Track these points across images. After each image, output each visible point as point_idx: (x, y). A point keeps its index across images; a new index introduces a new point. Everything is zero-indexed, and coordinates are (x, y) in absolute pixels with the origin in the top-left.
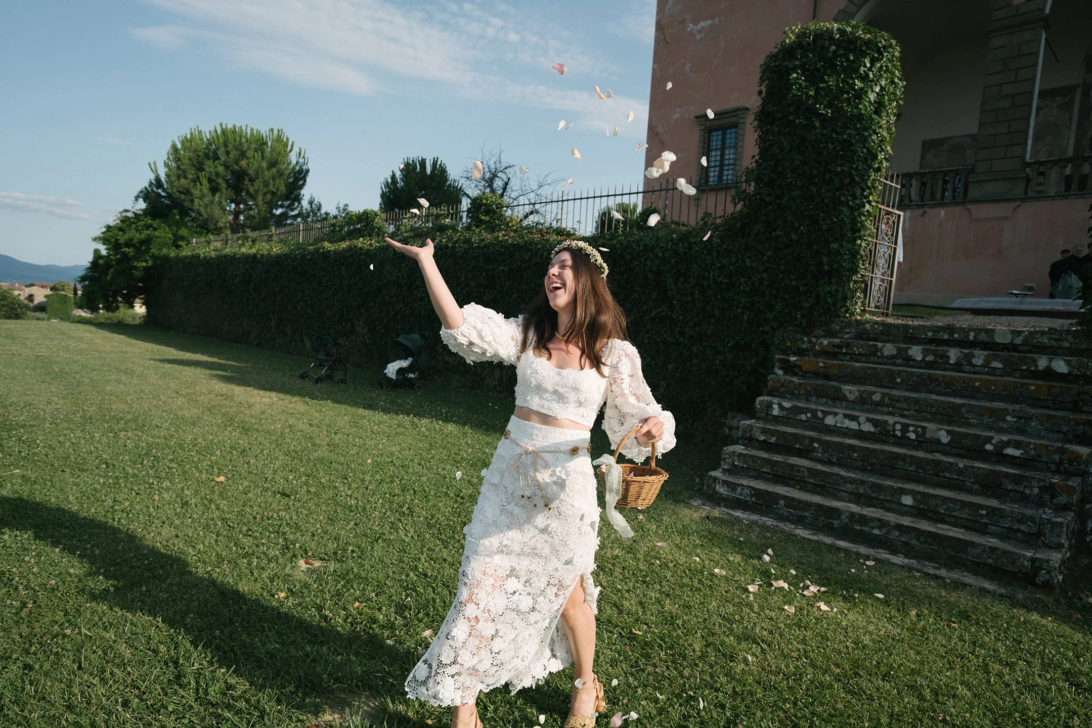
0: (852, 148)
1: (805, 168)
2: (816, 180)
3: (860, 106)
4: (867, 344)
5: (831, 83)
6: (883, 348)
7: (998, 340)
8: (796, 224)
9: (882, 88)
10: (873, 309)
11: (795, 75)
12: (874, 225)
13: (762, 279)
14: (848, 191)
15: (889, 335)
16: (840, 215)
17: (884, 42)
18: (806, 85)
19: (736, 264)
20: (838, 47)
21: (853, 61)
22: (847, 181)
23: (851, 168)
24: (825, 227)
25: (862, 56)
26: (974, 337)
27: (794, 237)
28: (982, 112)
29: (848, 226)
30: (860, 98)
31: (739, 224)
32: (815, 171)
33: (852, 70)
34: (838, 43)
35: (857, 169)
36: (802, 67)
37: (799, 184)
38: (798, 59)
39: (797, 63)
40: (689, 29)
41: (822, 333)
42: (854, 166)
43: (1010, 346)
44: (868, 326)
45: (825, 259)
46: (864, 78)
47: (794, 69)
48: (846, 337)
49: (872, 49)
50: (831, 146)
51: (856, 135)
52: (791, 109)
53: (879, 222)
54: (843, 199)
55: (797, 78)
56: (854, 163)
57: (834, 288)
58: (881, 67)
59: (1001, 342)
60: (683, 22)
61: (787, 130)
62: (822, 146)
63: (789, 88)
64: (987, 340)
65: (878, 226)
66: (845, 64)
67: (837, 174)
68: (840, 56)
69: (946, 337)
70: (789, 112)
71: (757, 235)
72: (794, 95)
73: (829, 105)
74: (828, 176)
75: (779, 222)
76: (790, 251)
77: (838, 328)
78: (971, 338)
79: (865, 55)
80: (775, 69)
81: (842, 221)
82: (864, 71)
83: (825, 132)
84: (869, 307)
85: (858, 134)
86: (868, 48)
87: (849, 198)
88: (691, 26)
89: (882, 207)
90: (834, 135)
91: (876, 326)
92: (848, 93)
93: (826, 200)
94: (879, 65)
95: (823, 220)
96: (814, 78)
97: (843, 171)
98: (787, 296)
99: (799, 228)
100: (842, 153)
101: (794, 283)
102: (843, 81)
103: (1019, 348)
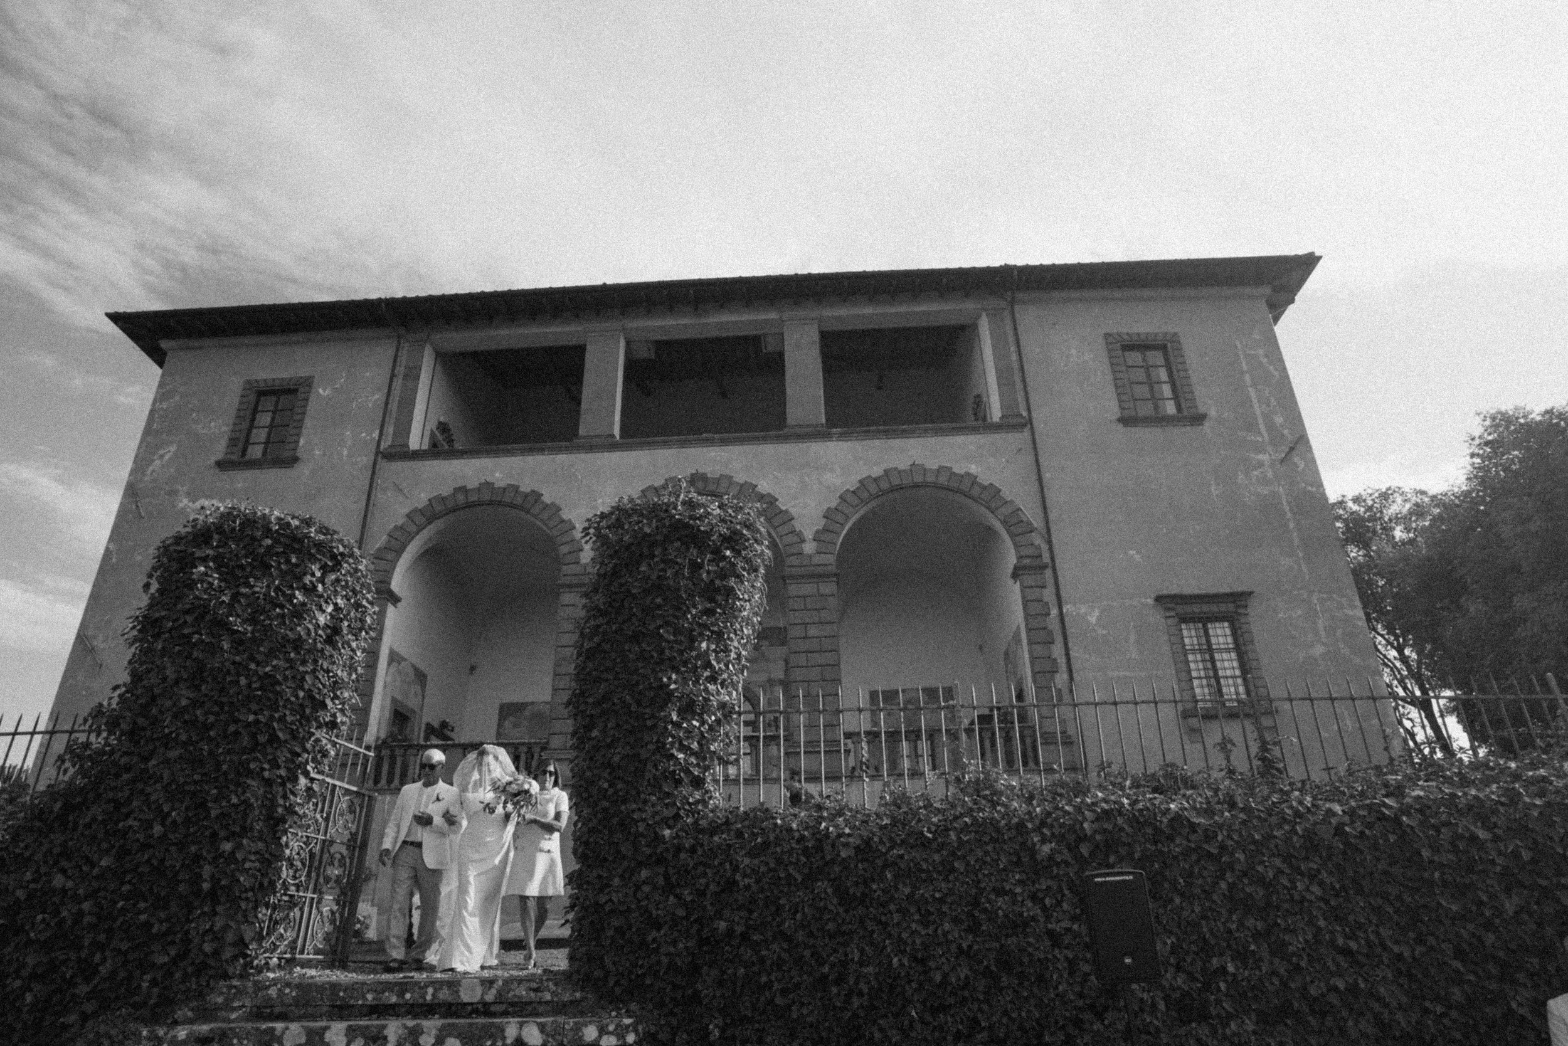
0: (278, 688)
1: (198, 712)
2: (212, 733)
3: (299, 628)
4: (257, 1029)
5: (257, 589)
6: (283, 1033)
7: (465, 997)
8: (166, 809)
9: (337, 608)
10: (311, 956)
11: (202, 569)
12: (322, 811)
13: (81, 913)
14: (265, 755)
15: (306, 1005)
16: (244, 792)
17: (341, 549)
18: (220, 587)
19: (32, 886)
20: (277, 541)
21: (297, 565)
22: (262, 739)
23: (272, 717)
24: (213, 813)
25: (309, 560)
26: (433, 995)
27: (157, 829)
28: (556, 675)
29: (257, 812)
30: (300, 617)
31: (57, 806)
32: (211, 719)
33: (295, 576)
34: (277, 538)
35: (282, 720)
36: (217, 559)
37: (183, 737)
38: (213, 548)
39: (210, 552)
40: (181, 505)
41: (190, 1014)
42: (276, 715)
43: (480, 1006)
44: (273, 992)
45: (207, 870)
46: (310, 590)
47: (204, 560)
48: (233, 1016)
49: (324, 555)
50: (243, 681)
51: (287, 669)
52: (189, 619)
53: (331, 807)
54: (252, 766)
55: (206, 574)
56: (277, 711)
57: (219, 923)
58: (338, 580)
59: (469, 1001)
60: (173, 493)
61: (177, 648)
62: (228, 679)
63: (191, 586)
64: (450, 999)
65: (329, 814)
66: (283, 567)
67: (248, 725)
68: (277, 554)
69: (394, 999)
70: (185, 622)
71: (88, 826)
72: (197, 598)
73: (252, 620)
74: (232, 728)
75: (135, 803)
76: (146, 856)
77: (220, 1000)
78: (429, 997)
79: (313, 559)
80: (175, 554)
81: (246, 802)
82: (311, 582)
83: (238, 659)
84: (302, 952)
85: (291, 667)
86: (319, 551)
87: (266, 766)
88: (185, 501)
89: (338, 783)
90: (253, 666)
91: (287, 991)
92: (282, 607)
93: (225, 767)
94: (333, 577)
95: (215, 801)
96: (232, 575)
97: (257, 722)
98: (124, 946)
99: (168, 814)
100: (259, 693)
101: (143, 917)
102: (277, 589)
103: (493, 1008)
